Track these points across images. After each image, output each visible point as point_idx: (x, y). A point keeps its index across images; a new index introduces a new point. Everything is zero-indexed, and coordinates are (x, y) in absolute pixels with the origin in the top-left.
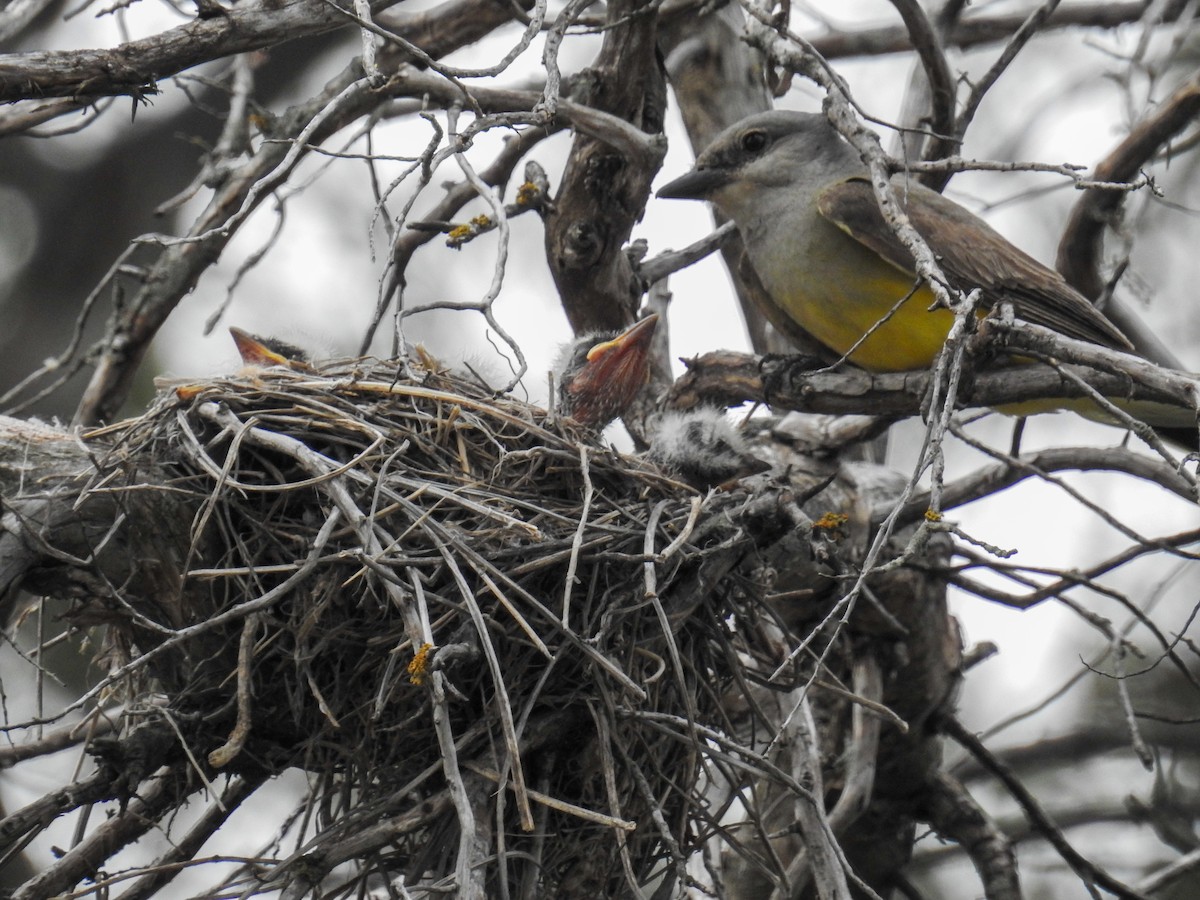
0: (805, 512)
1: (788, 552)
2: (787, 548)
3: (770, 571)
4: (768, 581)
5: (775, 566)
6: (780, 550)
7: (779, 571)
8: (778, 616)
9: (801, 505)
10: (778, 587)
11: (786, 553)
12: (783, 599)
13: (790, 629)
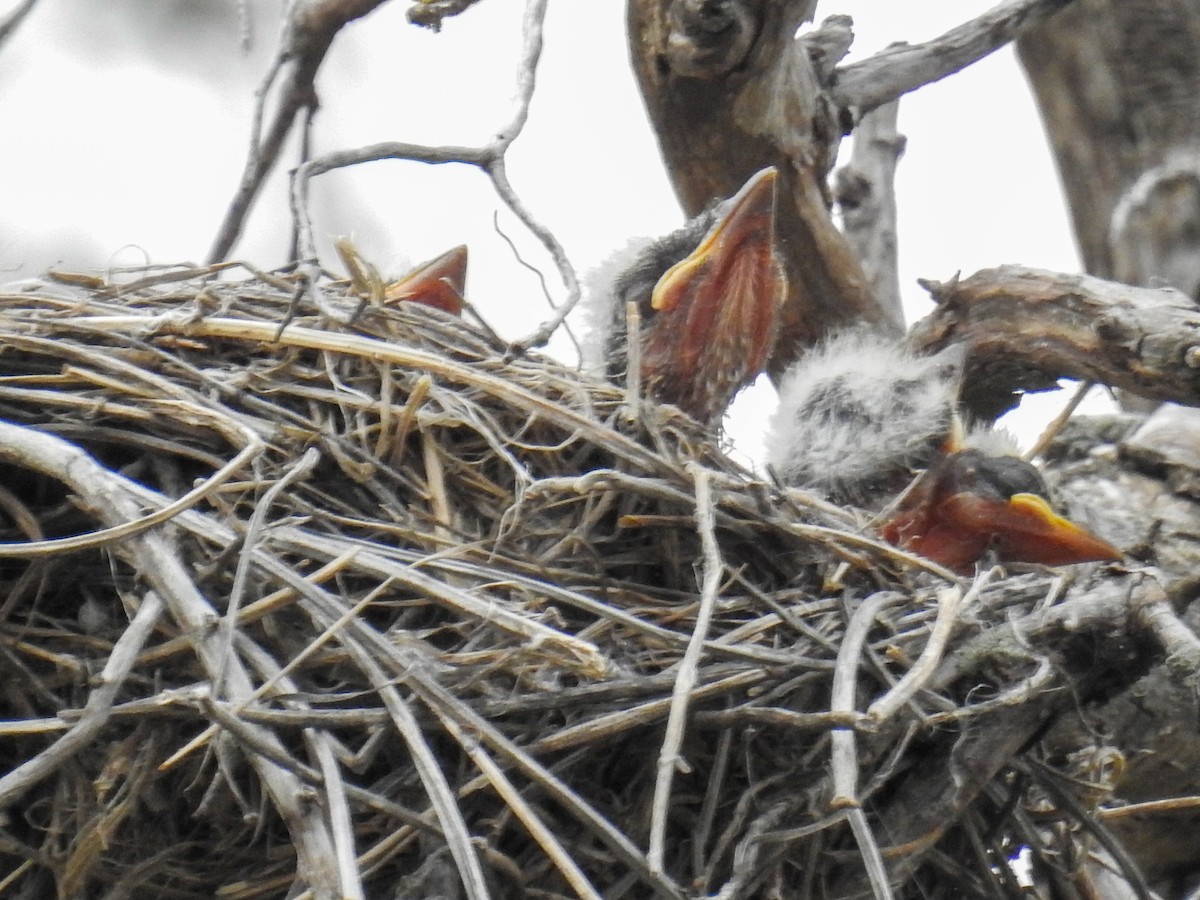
0: (1190, 626)
1: (1150, 713)
2: (1148, 704)
3: (1108, 754)
4: (1106, 776)
5: (1121, 744)
6: (1133, 709)
7: (1130, 756)
8: (1124, 854)
9: (1180, 610)
10: (1124, 792)
11: (1146, 717)
12: (1134, 816)
13: (1153, 884)
